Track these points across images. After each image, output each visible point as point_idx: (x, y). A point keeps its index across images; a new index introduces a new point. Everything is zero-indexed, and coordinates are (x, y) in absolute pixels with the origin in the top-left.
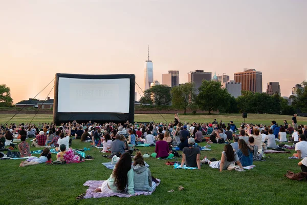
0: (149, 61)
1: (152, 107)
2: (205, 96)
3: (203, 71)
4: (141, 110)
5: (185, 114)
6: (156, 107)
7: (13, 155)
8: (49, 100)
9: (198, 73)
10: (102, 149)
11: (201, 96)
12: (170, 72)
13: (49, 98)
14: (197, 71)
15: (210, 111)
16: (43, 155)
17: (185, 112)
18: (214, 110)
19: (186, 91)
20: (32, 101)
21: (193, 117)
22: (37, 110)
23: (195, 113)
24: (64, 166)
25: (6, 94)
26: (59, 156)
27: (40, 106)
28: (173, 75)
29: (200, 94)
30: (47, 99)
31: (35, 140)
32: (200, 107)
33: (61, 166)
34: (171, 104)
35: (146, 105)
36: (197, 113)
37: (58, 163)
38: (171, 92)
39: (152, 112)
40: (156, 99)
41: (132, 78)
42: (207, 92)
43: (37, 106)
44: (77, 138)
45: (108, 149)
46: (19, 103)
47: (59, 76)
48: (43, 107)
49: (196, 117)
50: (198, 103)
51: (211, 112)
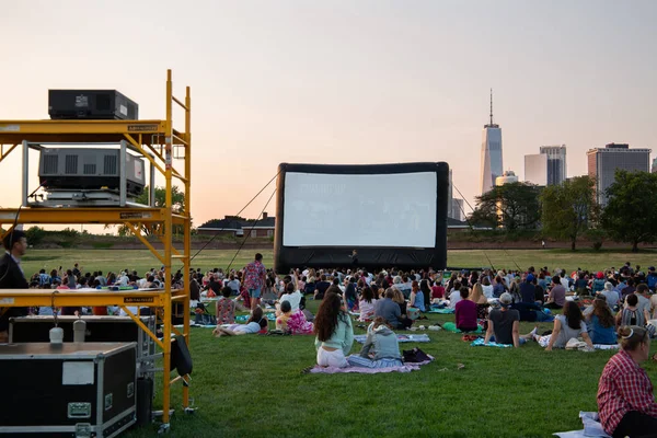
0: (492, 126)
1: (496, 233)
2: (622, 207)
3: (626, 146)
4: (469, 241)
5: (574, 250)
6: (504, 233)
7: (204, 320)
8: (267, 220)
9: (614, 150)
10: (358, 317)
11: (612, 209)
12: (543, 150)
13: (265, 214)
14: (612, 146)
15: (636, 243)
16: (253, 320)
17: (574, 246)
18: (646, 240)
19: (575, 196)
20: (232, 222)
21: (592, 257)
22: (242, 240)
23: (597, 249)
24: (287, 338)
25: (179, 207)
26: (280, 322)
27: (248, 232)
28: (552, 157)
29: (612, 203)
30: (262, 218)
31: (239, 300)
32: (610, 234)
33: (281, 338)
34: (542, 226)
35: (483, 229)
36: (603, 247)
37: (279, 333)
38: (540, 199)
39: (493, 245)
40: (505, 215)
41: (442, 170)
42: (629, 198)
43: (241, 232)
44: (317, 298)
45: (369, 315)
46: (204, 226)
47: (286, 168)
48: (253, 235)
49: (601, 257)
50: (605, 223)
51: (640, 246)
